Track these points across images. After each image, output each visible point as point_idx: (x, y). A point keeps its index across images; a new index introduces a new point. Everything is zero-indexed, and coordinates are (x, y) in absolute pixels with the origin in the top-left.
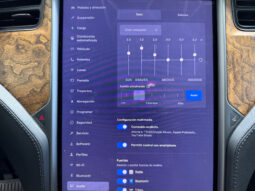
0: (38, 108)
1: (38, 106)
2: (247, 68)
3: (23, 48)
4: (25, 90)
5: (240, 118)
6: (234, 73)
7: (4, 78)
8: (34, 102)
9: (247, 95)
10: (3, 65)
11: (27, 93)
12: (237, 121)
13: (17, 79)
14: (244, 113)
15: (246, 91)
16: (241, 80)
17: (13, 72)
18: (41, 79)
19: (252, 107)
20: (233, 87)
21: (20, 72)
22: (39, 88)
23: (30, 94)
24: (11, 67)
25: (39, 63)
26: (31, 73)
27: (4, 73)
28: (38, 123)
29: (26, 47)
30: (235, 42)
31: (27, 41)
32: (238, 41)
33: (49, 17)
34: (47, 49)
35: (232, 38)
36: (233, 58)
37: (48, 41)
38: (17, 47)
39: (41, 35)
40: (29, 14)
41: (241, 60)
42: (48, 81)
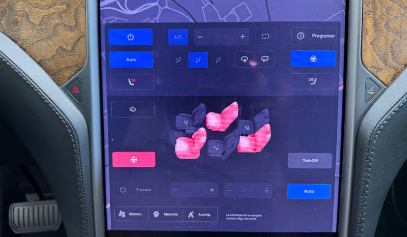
0: (70, 75)
2: (396, 10)
6: (374, 18)
7: (16, 31)
8: (64, 66)
9: (393, 54)
10: (14, 11)
11: (51, 52)
12: (374, 95)
13: (35, 32)
14: (386, 82)
15: (392, 47)
16: (385, 30)
17: (30, 21)
18: (72, 31)
19: (399, 73)
20: (371, 40)
21: (40, 20)
22: (70, 45)
23: (56, 55)
24: (26, 12)
25: (68, 6)
26: (56, 23)
27: (16, 22)
28: (71, 98)
42: (82, 33)
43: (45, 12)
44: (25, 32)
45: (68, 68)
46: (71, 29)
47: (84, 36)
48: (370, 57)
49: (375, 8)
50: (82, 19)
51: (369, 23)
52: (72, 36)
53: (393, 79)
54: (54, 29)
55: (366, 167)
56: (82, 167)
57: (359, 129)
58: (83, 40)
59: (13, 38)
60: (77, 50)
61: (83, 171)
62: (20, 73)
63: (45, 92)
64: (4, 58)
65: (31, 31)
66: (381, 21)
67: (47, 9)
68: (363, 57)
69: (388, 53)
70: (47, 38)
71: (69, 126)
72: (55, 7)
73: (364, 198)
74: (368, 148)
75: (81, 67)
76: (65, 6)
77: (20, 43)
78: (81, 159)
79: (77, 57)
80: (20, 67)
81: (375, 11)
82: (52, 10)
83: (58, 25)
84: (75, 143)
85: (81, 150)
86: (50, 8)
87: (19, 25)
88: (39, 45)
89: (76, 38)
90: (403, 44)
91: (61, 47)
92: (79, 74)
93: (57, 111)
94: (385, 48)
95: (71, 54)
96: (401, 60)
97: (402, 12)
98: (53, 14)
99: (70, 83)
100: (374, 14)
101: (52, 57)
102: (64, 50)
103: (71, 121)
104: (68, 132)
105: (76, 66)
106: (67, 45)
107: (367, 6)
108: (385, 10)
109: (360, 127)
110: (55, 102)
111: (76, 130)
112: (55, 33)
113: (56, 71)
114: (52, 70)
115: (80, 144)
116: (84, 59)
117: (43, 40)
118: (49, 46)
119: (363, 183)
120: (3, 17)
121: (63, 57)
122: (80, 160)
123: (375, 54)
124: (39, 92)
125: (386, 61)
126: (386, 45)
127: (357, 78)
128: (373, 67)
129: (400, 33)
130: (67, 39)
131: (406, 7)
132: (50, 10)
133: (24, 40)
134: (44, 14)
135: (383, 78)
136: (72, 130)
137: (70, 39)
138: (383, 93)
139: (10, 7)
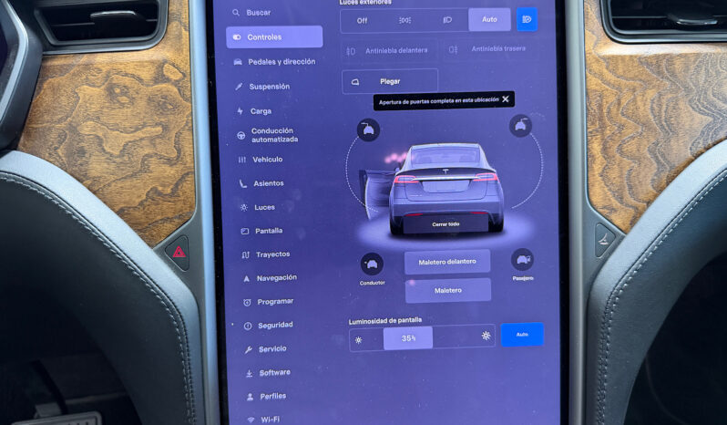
0: (168, 231)
2: (631, 129)
3: (124, 94)
4: (135, 192)
5: (616, 239)
6: (602, 139)
7: (81, 165)
8: (159, 217)
9: (631, 188)
10: (79, 135)
11: (139, 197)
12: (608, 246)
13: (112, 166)
14: (623, 228)
15: (628, 179)
16: (618, 155)
17: (104, 151)
18: (171, 165)
19: (641, 214)
20: (600, 171)
21: (121, 148)
22: (169, 186)
23: (146, 200)
24: (98, 137)
25: (165, 128)
26: (146, 153)
27: (82, 152)
28: (171, 265)
29: (131, 91)
30: (605, 71)
31: (133, 76)
32: (611, 67)
33: (183, 21)
34: (183, 96)
35: (597, 61)
36: (600, 107)
37: (184, 75)
38: (110, 90)
39: (165, 62)
40: (132, 12)
41: (618, 110)
42: (190, 168)
43: (128, 137)
44: (97, 167)
45: (165, 220)
46: (170, 162)
47: (192, 173)
48: (599, 194)
49: (603, 127)
50: (187, 149)
51: (596, 147)
52: (171, 172)
53: (633, 222)
54: (143, 161)
55: (602, 350)
56: (192, 371)
57: (589, 294)
58: (189, 178)
59: (77, 175)
60: (181, 194)
61: (192, 375)
62: (93, 231)
63: (132, 258)
64: (68, 209)
65: (106, 165)
66: (611, 143)
67: (132, 132)
68: (591, 193)
69: (624, 187)
70: (132, 175)
71: (172, 310)
72: (144, 130)
73: (602, 394)
74: (603, 323)
75: (186, 218)
76: (159, 129)
77: (89, 182)
78: (191, 357)
79: (180, 205)
80: (92, 222)
81: (603, 131)
82: (140, 134)
83: (149, 156)
84: (182, 335)
85: (190, 344)
86: (135, 131)
87: (87, 155)
88: (120, 185)
89: (178, 176)
90: (643, 173)
91: (154, 190)
92: (184, 229)
93: (153, 288)
94: (619, 180)
95: (172, 200)
96: (642, 196)
97: (640, 130)
98: (142, 139)
99: (170, 243)
100: (603, 133)
101: (141, 203)
102: (160, 194)
103: (174, 301)
104: (170, 318)
105: (180, 216)
106: (163, 186)
107: (593, 124)
108: (616, 128)
109: (592, 293)
110: (149, 274)
111: (183, 314)
112: (145, 168)
113: (146, 225)
114: (140, 224)
115: (189, 336)
116: (191, 207)
117: (125, 178)
118: (135, 187)
119: (599, 372)
120: (61, 143)
121: (158, 204)
122: (189, 360)
123: (606, 189)
124: (124, 259)
125: (622, 198)
126: (620, 177)
127: (584, 223)
128: (604, 207)
129: (638, 159)
130: (165, 178)
131: (644, 124)
132: (136, 134)
133: (96, 180)
134: (127, 140)
135: (618, 222)
136: (176, 316)
137: (168, 177)
138: (619, 243)
139: (73, 129)
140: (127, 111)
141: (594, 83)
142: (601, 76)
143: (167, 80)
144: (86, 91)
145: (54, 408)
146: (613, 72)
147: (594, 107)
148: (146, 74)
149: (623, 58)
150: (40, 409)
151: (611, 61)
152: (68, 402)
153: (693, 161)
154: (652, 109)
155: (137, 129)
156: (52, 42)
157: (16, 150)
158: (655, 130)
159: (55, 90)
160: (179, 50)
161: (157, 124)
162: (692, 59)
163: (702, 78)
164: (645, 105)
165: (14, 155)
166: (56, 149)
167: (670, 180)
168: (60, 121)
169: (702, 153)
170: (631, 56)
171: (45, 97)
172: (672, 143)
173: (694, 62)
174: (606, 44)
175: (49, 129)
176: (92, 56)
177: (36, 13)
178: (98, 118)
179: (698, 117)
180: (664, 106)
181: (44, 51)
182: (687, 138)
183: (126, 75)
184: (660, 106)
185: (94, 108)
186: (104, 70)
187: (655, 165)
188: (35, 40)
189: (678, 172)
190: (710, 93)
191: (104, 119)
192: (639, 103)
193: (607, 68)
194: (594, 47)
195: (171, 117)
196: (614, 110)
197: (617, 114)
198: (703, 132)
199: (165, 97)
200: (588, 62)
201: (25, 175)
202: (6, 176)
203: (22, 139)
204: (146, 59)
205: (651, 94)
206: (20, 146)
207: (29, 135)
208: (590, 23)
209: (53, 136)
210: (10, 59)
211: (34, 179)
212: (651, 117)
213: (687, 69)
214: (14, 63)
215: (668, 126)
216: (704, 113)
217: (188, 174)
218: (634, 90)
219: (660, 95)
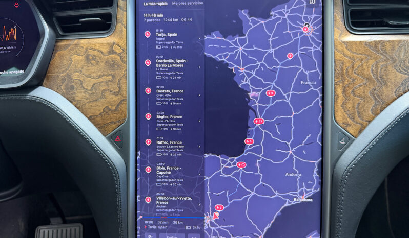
0: (113, 128)
1: (114, 126)
2: (360, 81)
3: (94, 59)
4: (98, 108)
5: (350, 141)
6: (343, 86)
7: (72, 94)
8: (109, 121)
9: (359, 113)
10: (71, 79)
11: (99, 111)
12: (345, 144)
13: (87, 95)
14: (354, 135)
15: (358, 108)
16: (352, 95)
17: (83, 87)
18: (116, 95)
19: (365, 127)
20: (341, 103)
21: (92, 86)
22: (114, 106)
23: (103, 113)
24: (80, 80)
25: (113, 77)
26: (104, 89)
27: (72, 88)
28: (114, 145)
29: (97, 58)
30: (345, 49)
31: (98, 50)
32: (349, 47)
33: (124, 23)
34: (122, 61)
35: (341, 44)
36: (342, 69)
37: (123, 50)
38: (87, 57)
39: (114, 43)
40: (99, 19)
41: (352, 71)
42: (124, 97)
43: (95, 81)
44: (79, 95)
45: (112, 123)
46: (115, 94)
47: (126, 99)
48: (340, 116)
49: (343, 80)
50: (124, 87)
51: (339, 91)
52: (115, 99)
53: (360, 132)
54: (102, 93)
55: (339, 200)
56: (122, 199)
58: (124, 102)
59: (70, 99)
60: (120, 109)
61: (122, 201)
62: (76, 127)
63: (95, 141)
64: (64, 115)
65: (84, 94)
66: (348, 89)
67: (97, 78)
68: (336, 116)
69: (355, 112)
70: (96, 100)
71: (113, 168)
72: (104, 77)
74: (341, 186)
75: (122, 122)
76: (111, 77)
77: (75, 103)
79: (119, 115)
80: (76, 122)
82: (101, 79)
84: (117, 181)
85: (121, 186)
87: (75, 89)
88: (90, 104)
89: (119, 101)
90: (366, 105)
91: (107, 107)
92: (121, 128)
93: (104, 156)
94: (352, 109)
95: (116, 113)
96: (365, 118)
97: (365, 82)
98: (102, 82)
99: (114, 134)
100: (343, 83)
101: (100, 114)
102: (110, 109)
103: (114, 163)
104: (112, 172)
105: (119, 121)
106: (112, 105)
107: (338, 78)
108: (351, 80)
109: (335, 171)
110: (102, 149)
111: (118, 170)
112: (103, 97)
113: (102, 125)
114: (99, 124)
115: (120, 181)
117: (93, 101)
118: (97, 106)
119: (338, 213)
120: (63, 83)
121: (108, 115)
122: (120, 193)
123: (345, 113)
125: (354, 119)
126: (353, 107)
127: (332, 132)
128: (344, 123)
129: (364, 97)
130: (112, 101)
131: (367, 79)
132: (99, 79)
133: (78, 101)
134: (94, 82)
135: (351, 132)
136: (114, 171)
137: (114, 101)
138: (352, 143)
139: (69, 76)
140: (95, 68)
141: (339, 56)
142: (343, 52)
143: (115, 53)
144: (76, 57)
145: (59, 220)
146: (350, 50)
147: (339, 68)
148: (105, 50)
149: (355, 43)
150: (52, 220)
151: (349, 44)
152: (67, 218)
153: (396, 99)
154: (372, 70)
155: (99, 77)
156: (61, 33)
157: (41, 86)
158: (374, 82)
159: (61, 57)
160: (121, 38)
161: (109, 75)
162: (397, 43)
163: (402, 54)
164: (368, 68)
165: (40, 88)
166: (60, 86)
167: (382, 109)
168: (63, 72)
169: (402, 95)
170: (361, 42)
171: (56, 60)
172: (384, 89)
173: (398, 45)
174: (346, 35)
175: (58, 76)
176: (79, 41)
177: (54, 19)
178: (81, 71)
179: (400, 75)
180: (380, 69)
181: (57, 37)
182: (393, 87)
183: (95, 50)
184: (377, 69)
185: (79, 66)
186: (85, 47)
187: (374, 101)
188: (53, 33)
189: (387, 105)
190: (407, 62)
191: (84, 72)
192: (365, 67)
193: (346, 48)
194: (339, 36)
195: (117, 72)
196: (350, 71)
197: (352, 73)
198: (402, 84)
199: (113, 61)
200: (336, 44)
201: (45, 99)
202: (36, 99)
203: (45, 81)
204: (105, 42)
205: (372, 62)
206: (44, 84)
207: (48, 79)
208: (337, 24)
209: (59, 80)
210: (40, 42)
211: (49, 100)
212: (372, 74)
213: (393, 49)
214: (42, 44)
215: (382, 80)
216: (403, 73)
217: (123, 100)
218: (362, 60)
219: (377, 63)
